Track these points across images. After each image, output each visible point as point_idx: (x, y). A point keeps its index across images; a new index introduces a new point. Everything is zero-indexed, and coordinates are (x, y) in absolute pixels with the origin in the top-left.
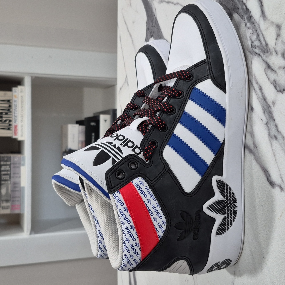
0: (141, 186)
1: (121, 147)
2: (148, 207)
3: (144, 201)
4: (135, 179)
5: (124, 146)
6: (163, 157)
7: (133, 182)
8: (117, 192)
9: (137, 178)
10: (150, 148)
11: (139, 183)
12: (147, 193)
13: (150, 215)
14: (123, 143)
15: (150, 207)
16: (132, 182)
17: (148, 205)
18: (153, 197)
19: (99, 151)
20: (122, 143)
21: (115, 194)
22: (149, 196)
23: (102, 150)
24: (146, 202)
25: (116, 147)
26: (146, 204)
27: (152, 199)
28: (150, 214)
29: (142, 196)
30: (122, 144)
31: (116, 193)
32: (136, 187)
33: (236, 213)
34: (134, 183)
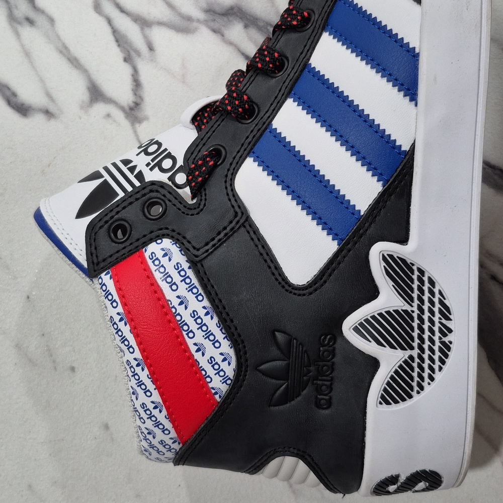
0: (164, 261)
2: (179, 314)
3: (170, 301)
4: (155, 243)
7: (146, 250)
8: (105, 275)
9: (159, 241)
10: (202, 165)
11: (160, 254)
12: (177, 279)
13: (186, 337)
15: (185, 315)
16: (144, 249)
17: (180, 309)
18: (195, 291)
21: (100, 278)
22: (183, 287)
24: (175, 302)
26: (173, 307)
27: (190, 297)
28: (184, 333)
29: (164, 287)
31: (103, 275)
32: (150, 262)
33: (449, 349)
34: (147, 255)
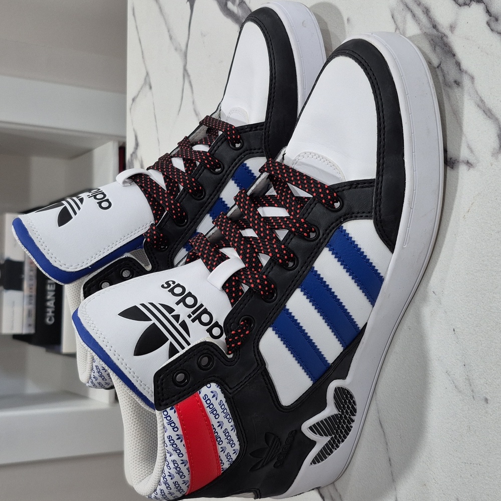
0: (213, 400)
1: (188, 322)
2: (217, 432)
3: (213, 425)
4: (205, 387)
5: (193, 321)
6: (258, 349)
7: (200, 393)
8: (170, 409)
9: (209, 385)
10: (240, 333)
11: (210, 396)
12: (219, 411)
13: (217, 444)
14: (194, 313)
15: (220, 432)
16: (198, 392)
17: (218, 430)
18: (228, 417)
19: (148, 324)
20: (192, 313)
21: (166, 411)
22: (222, 415)
23: (154, 323)
24: (216, 425)
25: (180, 322)
26: (214, 429)
27: (225, 421)
28: (217, 442)
29: (211, 417)
30: (191, 316)
31: (168, 410)
32: (204, 401)
33: (350, 430)
34: (202, 396)
